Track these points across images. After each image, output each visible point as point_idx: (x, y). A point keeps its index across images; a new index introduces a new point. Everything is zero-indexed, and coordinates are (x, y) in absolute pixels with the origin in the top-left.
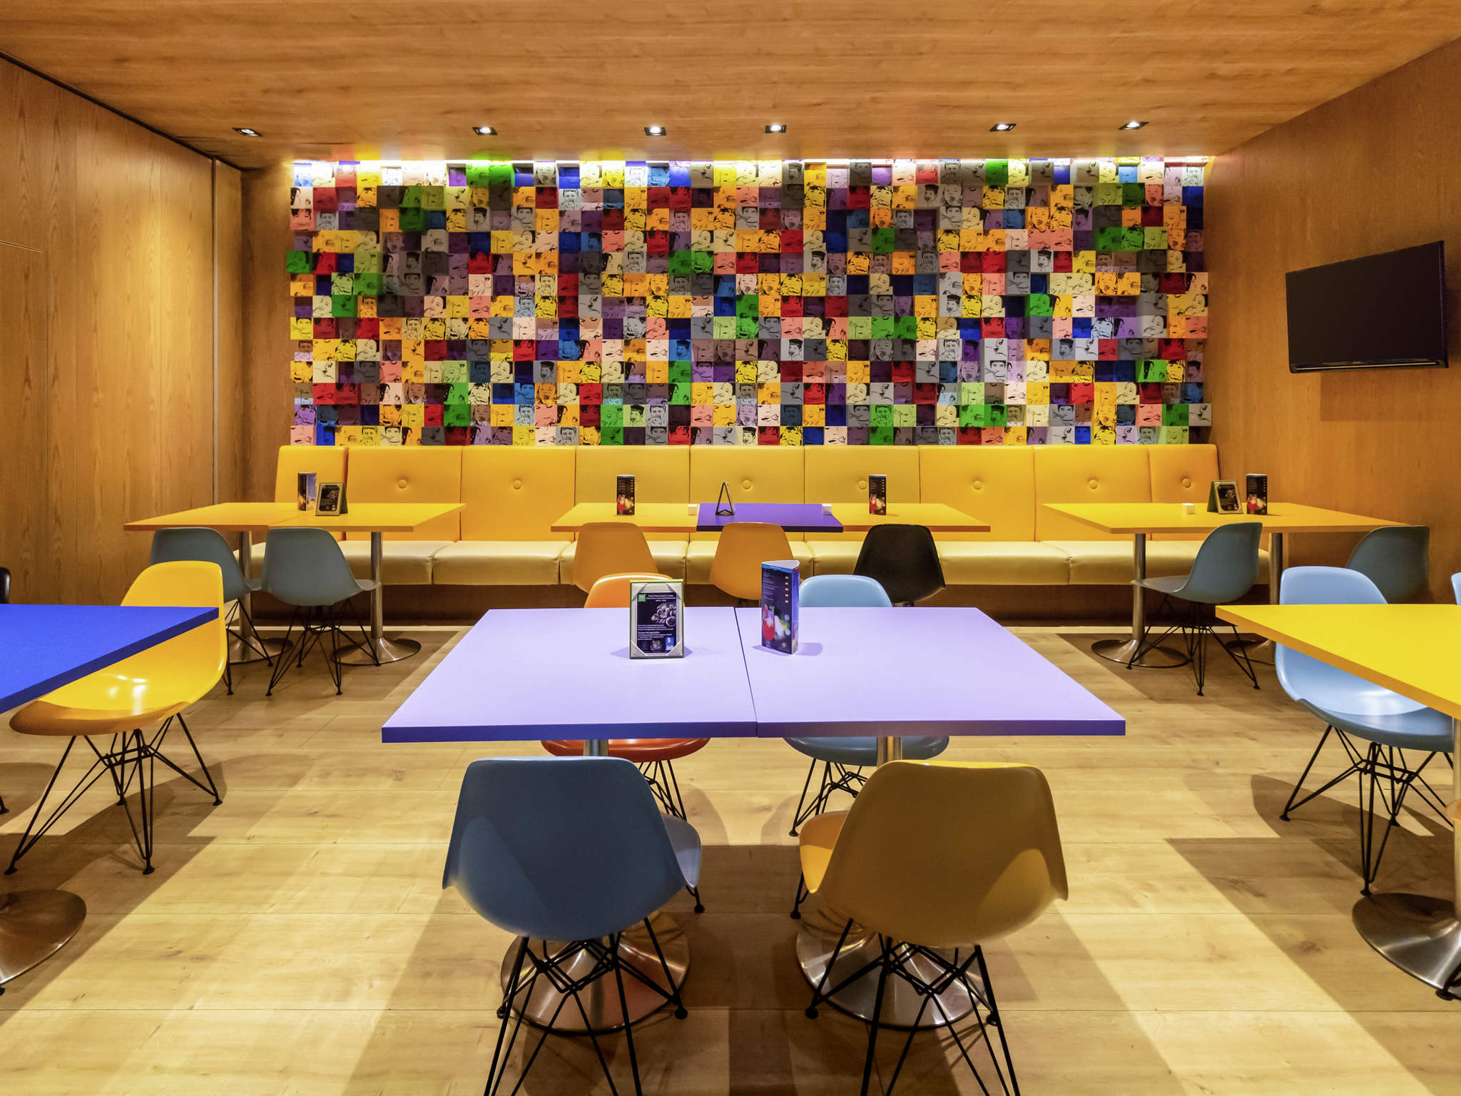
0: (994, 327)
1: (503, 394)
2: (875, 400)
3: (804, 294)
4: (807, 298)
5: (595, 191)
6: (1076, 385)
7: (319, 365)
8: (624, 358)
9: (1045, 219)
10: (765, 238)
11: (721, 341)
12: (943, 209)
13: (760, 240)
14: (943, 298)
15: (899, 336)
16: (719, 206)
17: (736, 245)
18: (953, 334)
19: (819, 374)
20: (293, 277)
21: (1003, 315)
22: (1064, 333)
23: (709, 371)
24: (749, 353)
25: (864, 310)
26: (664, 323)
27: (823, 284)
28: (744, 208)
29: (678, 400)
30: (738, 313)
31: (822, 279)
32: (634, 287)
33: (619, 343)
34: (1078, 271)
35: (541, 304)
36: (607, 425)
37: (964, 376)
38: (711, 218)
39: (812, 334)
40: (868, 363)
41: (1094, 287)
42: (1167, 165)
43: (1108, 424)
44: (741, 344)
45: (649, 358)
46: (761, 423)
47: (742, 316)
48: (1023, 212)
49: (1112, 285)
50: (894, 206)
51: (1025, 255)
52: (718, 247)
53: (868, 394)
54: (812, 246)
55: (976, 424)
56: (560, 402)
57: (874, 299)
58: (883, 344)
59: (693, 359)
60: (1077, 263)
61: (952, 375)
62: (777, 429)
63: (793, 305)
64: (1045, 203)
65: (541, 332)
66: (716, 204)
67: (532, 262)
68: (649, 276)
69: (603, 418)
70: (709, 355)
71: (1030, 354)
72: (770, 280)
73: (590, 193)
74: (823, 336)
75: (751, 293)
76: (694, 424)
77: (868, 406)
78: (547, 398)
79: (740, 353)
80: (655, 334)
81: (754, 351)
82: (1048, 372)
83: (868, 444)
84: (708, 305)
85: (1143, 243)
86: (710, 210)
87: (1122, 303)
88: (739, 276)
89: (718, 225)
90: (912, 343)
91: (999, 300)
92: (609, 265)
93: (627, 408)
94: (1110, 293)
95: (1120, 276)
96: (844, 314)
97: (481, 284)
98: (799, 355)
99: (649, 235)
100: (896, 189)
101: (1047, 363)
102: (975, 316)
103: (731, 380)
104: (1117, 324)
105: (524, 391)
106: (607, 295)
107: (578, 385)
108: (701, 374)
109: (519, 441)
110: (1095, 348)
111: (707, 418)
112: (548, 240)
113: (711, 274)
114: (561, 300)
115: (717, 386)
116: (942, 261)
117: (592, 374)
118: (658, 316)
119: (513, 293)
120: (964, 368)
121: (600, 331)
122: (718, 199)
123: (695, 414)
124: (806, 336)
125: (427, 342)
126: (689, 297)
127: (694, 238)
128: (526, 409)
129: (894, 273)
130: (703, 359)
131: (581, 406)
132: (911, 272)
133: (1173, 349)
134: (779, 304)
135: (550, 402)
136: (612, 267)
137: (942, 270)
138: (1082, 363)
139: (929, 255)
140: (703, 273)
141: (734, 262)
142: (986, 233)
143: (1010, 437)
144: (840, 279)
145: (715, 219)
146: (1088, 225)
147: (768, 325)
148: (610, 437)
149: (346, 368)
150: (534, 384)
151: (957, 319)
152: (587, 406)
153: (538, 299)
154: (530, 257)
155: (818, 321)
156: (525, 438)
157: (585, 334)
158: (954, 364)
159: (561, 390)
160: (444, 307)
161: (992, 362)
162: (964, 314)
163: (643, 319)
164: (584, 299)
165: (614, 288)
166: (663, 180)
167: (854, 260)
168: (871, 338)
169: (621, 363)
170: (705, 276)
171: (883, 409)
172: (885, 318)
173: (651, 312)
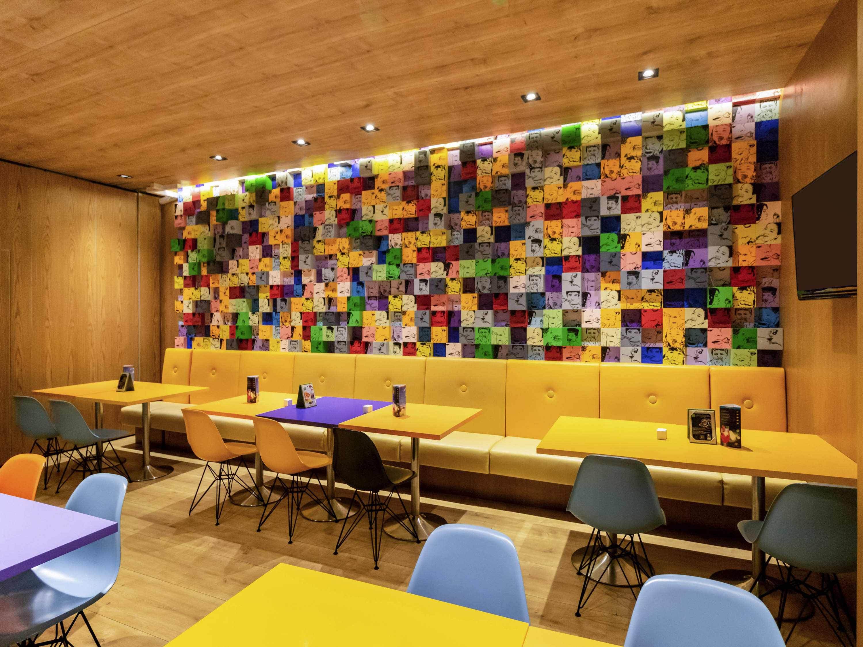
0: (572, 263)
1: (267, 319)
3: (431, 246)
4: (433, 248)
5: (312, 187)
6: (645, 311)
7: (186, 302)
9: (616, 169)
10: (406, 207)
11: (381, 281)
13: (403, 209)
15: (495, 274)
16: (378, 188)
17: (389, 214)
18: (540, 271)
19: (442, 304)
20: (176, 254)
21: (580, 253)
22: (634, 266)
23: (375, 303)
24: (400, 289)
25: (471, 255)
26: (347, 271)
27: (444, 237)
28: (390, 188)
29: (353, 323)
30: (387, 261)
31: (444, 233)
32: (331, 248)
33: (322, 285)
34: (647, 211)
35: (283, 262)
36: (314, 340)
37: (551, 304)
38: (374, 196)
39: (437, 274)
41: (662, 224)
42: (736, 105)
43: (677, 345)
44: (395, 284)
45: (339, 295)
47: (389, 264)
48: (598, 165)
49: (679, 220)
50: (494, 173)
51: (596, 201)
52: (378, 217)
53: (475, 319)
54: (436, 210)
55: (555, 343)
56: (293, 324)
58: (483, 280)
59: (366, 295)
60: (646, 204)
61: (541, 303)
62: (414, 344)
63: (424, 254)
64: (618, 155)
65: (285, 279)
66: (376, 187)
67: (278, 236)
68: (338, 240)
69: (312, 335)
71: (603, 285)
72: (410, 236)
73: (309, 188)
74: (444, 276)
75: (398, 247)
76: (364, 339)
78: (286, 321)
80: (342, 278)
81: (402, 288)
82: (619, 299)
85: (707, 180)
88: (391, 236)
89: (378, 201)
90: (505, 279)
91: (576, 240)
92: (317, 234)
93: (325, 328)
94: (678, 228)
95: (687, 212)
96: (457, 259)
97: (255, 251)
98: (426, 291)
99: (339, 212)
100: (495, 160)
101: (619, 292)
102: (556, 255)
103: (387, 310)
104: (688, 255)
105: (277, 317)
106: (316, 254)
107: (301, 313)
108: (370, 305)
109: (273, 349)
111: (372, 335)
112: (287, 221)
114: (292, 259)
115: (378, 313)
117: (308, 307)
118: (344, 266)
119: (271, 256)
121: (313, 278)
122: (378, 183)
123: (365, 332)
124: (433, 276)
125: (230, 288)
126: (361, 252)
127: (364, 212)
128: (276, 328)
129: (494, 225)
130: (372, 295)
131: (303, 326)
132: (507, 223)
133: (742, 276)
134: (415, 254)
135: (287, 324)
136: (319, 236)
138: (651, 291)
140: (366, 235)
141: (387, 226)
142: (565, 186)
143: (586, 355)
144: (458, 233)
145: (376, 197)
146: (659, 169)
147: (407, 269)
148: (316, 348)
150: (279, 313)
152: (305, 327)
153: (281, 259)
154: (277, 233)
155: (441, 265)
156: (275, 347)
157: (305, 280)
158: (542, 294)
159: (293, 317)
160: (238, 267)
162: (548, 254)
163: (333, 269)
164: (302, 257)
165: (320, 249)
166: (349, 174)
167: (466, 217)
168: (474, 276)
169: (324, 298)
170: (367, 237)
171: (483, 330)
172: (485, 260)
173: (339, 264)
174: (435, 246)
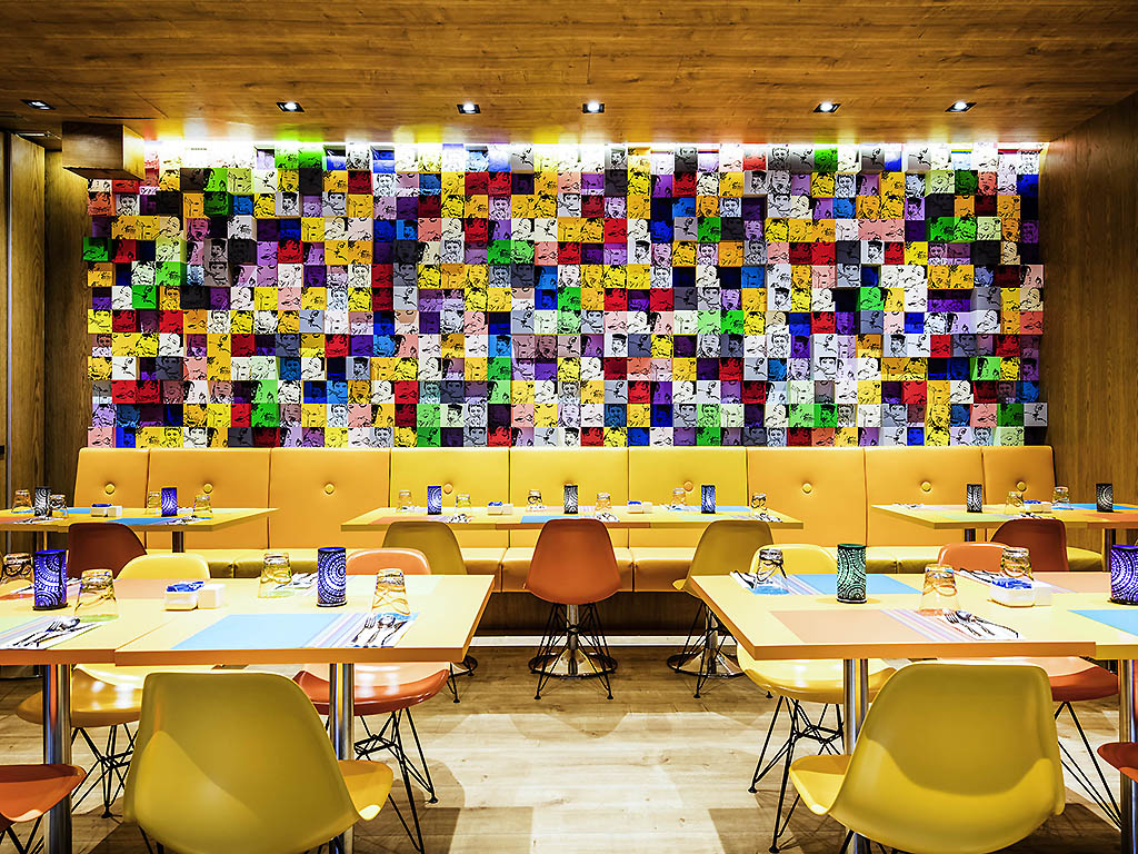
0: (824, 322)
1: (315, 392)
2: (701, 399)
3: (628, 287)
4: (630, 291)
5: (410, 176)
6: (909, 383)
7: (119, 361)
8: (442, 354)
9: (876, 208)
10: (588, 227)
11: (543, 336)
12: (770, 197)
13: (582, 230)
14: (771, 292)
15: (726, 331)
16: (540, 193)
17: (556, 235)
19: (644, 372)
20: (91, 265)
21: (833, 309)
22: (896, 328)
23: (531, 369)
24: (572, 349)
25: (691, 304)
26: (483, 316)
27: (648, 276)
28: (565, 195)
29: (497, 399)
30: (560, 307)
31: (647, 270)
32: (452, 278)
33: (436, 338)
34: (910, 263)
35: (355, 296)
36: (423, 426)
37: (794, 374)
38: (533, 204)
39: (636, 329)
40: (694, 359)
41: (926, 280)
42: (1001, 152)
43: (942, 424)
44: (563, 339)
45: (466, 354)
46: (585, 424)
47: (563, 310)
48: (853, 201)
49: (944, 277)
50: (721, 194)
51: (856, 245)
52: (539, 236)
53: (694, 392)
54: (637, 236)
55: (805, 424)
56: (374, 401)
57: (700, 291)
58: (709, 339)
59: (513, 356)
60: (909, 255)
61: (781, 372)
62: (601, 429)
63: (615, 299)
64: (877, 191)
65: (354, 326)
66: (536, 191)
67: (344, 251)
68: (467, 267)
69: (418, 418)
70: (530, 352)
71: (861, 352)
72: (593, 271)
73: (405, 178)
74: (648, 332)
75: (573, 285)
76: (514, 424)
77: (694, 405)
78: (361, 396)
79: (562, 350)
80: (474, 328)
81: (577, 347)
82: (879, 369)
83: (695, 445)
84: (529, 298)
85: (976, 233)
86: (530, 196)
87: (956, 297)
88: (560, 268)
90: (740, 339)
91: (830, 293)
92: (425, 255)
93: (444, 407)
94: (943, 286)
95: (953, 268)
96: (672, 309)
97: (290, 273)
98: (623, 351)
99: (467, 223)
100: (723, 175)
101: (879, 360)
102: (804, 311)
103: (553, 378)
104: (950, 318)
105: (337, 389)
106: (423, 287)
107: (393, 383)
108: (521, 371)
109: (331, 443)
110: (927, 344)
111: (528, 418)
112: (362, 228)
113: (531, 265)
114: (376, 291)
115: (538, 384)
116: (770, 252)
117: (409, 370)
118: (477, 309)
119: (324, 284)
120: (795, 365)
121: (416, 325)
122: (539, 185)
123: (515, 414)
124: (631, 331)
125: (233, 336)
126: (508, 288)
127: (515, 227)
128: (338, 409)
129: (721, 265)
130: (524, 356)
131: (396, 404)
132: (739, 264)
133: (1007, 345)
134: (602, 297)
135: (363, 401)
136: (429, 256)
137: (770, 262)
138: (914, 360)
139: (756, 245)
140: (523, 264)
141: (556, 252)
142: (815, 222)
143: (841, 438)
144: (666, 271)
145: (536, 206)
146: (920, 216)
147: (590, 319)
148: (426, 439)
149: (147, 364)
150: (347, 382)
151: (786, 313)
152: (402, 405)
153: (350, 290)
154: (342, 246)
155: (643, 315)
156: (338, 439)
157: (400, 328)
158: (784, 361)
159: (376, 389)
160: (252, 299)
161: (821, 359)
162: (793, 308)
163: (461, 313)
164: (399, 291)
165: (431, 279)
166: (481, 165)
167: (680, 251)
168: (696, 333)
169: (439, 359)
170: (525, 267)
171: (709, 408)
172: (712, 312)
173: (469, 305)
174: (634, 287)
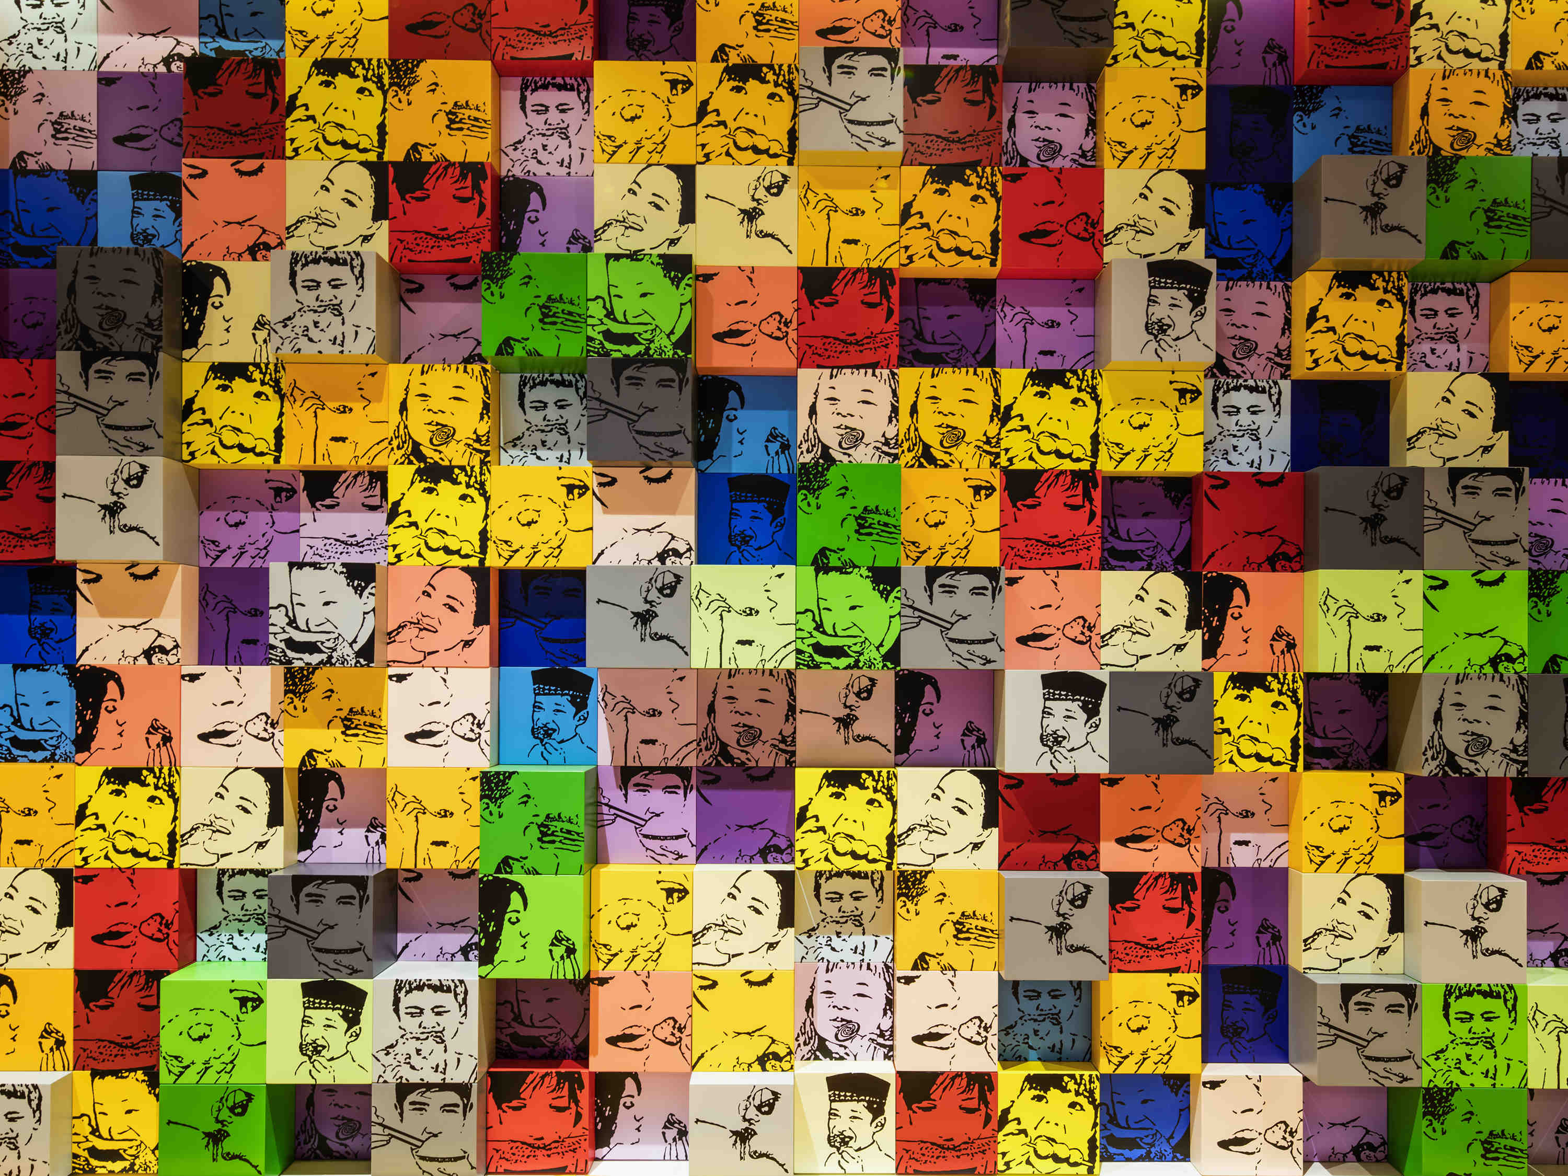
3: (1105, 465)
4: (1115, 480)
11: (731, 674)
13: (906, 213)
16: (721, 53)
19: (1175, 832)
24: (858, 728)
26: (466, 590)
30: (806, 548)
32: (332, 423)
38: (686, 105)
39: (1141, 645)
40: (1393, 780)
44: (821, 691)
46: (913, 1058)
53: (1397, 924)
54: (1145, 245)
59: (604, 758)
62: (983, 1083)
63: (1056, 515)
79: (813, 734)
80: (429, 642)
81: (879, 724)
84: (672, 510)
86: (678, 68)
92: (213, 320)
93: (285, 995)
96: (1292, 558)
98: (1088, 752)
108: (639, 823)
111: (665, 1031)
113: (679, 365)
118: (441, 557)
121: (177, 624)
124: (1114, 657)
129: (1515, 369)
130: (652, 757)
131: (77, 972)
140: (644, 360)
141: (789, 312)
144: (1261, 400)
147: (943, 606)
152: (108, 975)
155: (1169, 586)
168: (1417, 669)
169: (272, 776)
170: (652, 374)
171: (1476, 1004)
172: (1488, 576)
173: (405, 539)
174: (1129, 467)
